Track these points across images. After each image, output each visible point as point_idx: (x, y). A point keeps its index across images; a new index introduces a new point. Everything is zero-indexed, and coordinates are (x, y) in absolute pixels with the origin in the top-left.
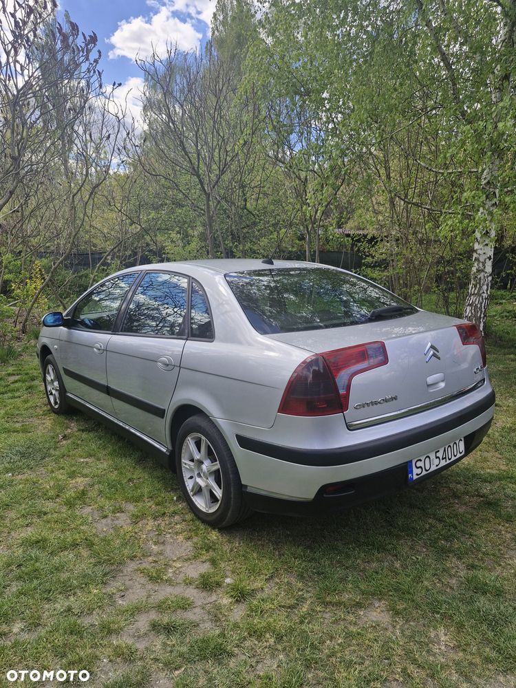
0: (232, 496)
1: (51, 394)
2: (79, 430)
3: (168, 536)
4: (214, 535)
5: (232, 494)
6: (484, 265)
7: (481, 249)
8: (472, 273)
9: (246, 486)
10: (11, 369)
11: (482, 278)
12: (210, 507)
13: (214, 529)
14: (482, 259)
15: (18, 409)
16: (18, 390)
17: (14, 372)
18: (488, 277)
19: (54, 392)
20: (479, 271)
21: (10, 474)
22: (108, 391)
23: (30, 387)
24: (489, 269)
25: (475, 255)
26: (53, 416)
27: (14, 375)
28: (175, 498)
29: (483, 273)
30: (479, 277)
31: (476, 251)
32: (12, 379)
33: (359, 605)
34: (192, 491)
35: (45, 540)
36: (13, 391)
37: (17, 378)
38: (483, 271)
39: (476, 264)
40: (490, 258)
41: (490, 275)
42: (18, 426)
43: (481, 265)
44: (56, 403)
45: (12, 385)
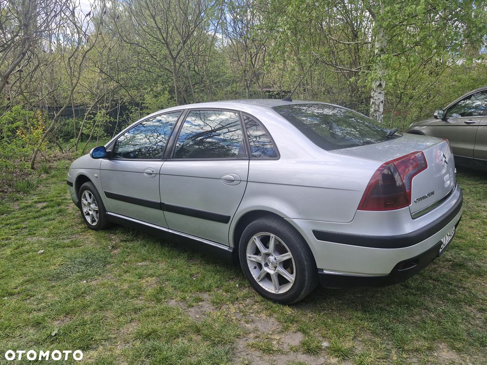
0: (306, 278)
1: (88, 214)
2: (122, 241)
3: (253, 315)
4: (288, 310)
5: (307, 276)
6: (379, 107)
7: (377, 96)
8: (371, 112)
9: (322, 270)
10: (36, 198)
11: (378, 116)
12: (279, 289)
13: (285, 305)
14: (377, 103)
15: (59, 228)
16: (50, 214)
17: (40, 200)
18: (381, 115)
19: (91, 213)
20: (375, 111)
21: (85, 281)
22: (161, 206)
23: (60, 211)
24: (381, 110)
25: (372, 100)
26: (93, 232)
27: (40, 202)
28: (237, 285)
29: (378, 113)
30: (375, 115)
31: (373, 98)
32: (40, 205)
33: (430, 349)
34: (258, 278)
35: (154, 331)
36: (45, 215)
37: (44, 204)
38: (378, 111)
39: (373, 106)
40: (382, 102)
41: (383, 114)
42: (67, 241)
43: (377, 107)
44: (93, 221)
45: (42, 211)
